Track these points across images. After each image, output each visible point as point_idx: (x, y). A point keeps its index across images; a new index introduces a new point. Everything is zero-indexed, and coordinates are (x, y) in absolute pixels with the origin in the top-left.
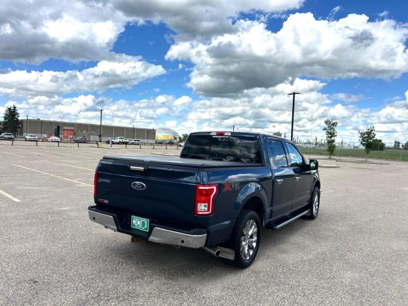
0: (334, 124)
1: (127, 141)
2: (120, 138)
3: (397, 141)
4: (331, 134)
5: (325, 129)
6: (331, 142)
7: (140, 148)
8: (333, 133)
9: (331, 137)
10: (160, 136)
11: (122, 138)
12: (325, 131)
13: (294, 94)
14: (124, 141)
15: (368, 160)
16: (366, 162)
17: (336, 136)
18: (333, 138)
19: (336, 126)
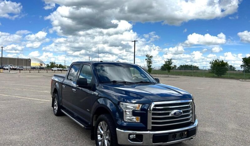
0: (151, 57)
1: (16, 67)
2: (10, 66)
3: (175, 65)
4: (149, 62)
5: (146, 60)
6: (149, 67)
7: (30, 72)
8: (151, 62)
9: (149, 64)
10: (34, 64)
11: (11, 66)
12: (146, 61)
13: (135, 41)
14: (14, 67)
15: (169, 76)
16: (168, 77)
17: (152, 63)
18: (150, 64)
19: (152, 58)
